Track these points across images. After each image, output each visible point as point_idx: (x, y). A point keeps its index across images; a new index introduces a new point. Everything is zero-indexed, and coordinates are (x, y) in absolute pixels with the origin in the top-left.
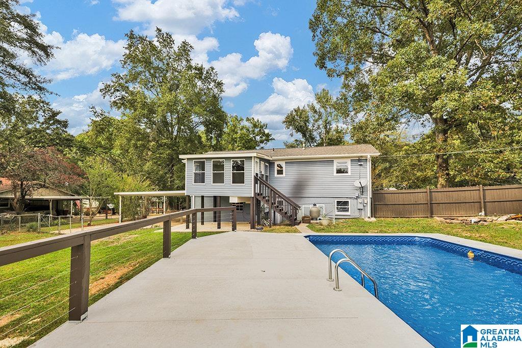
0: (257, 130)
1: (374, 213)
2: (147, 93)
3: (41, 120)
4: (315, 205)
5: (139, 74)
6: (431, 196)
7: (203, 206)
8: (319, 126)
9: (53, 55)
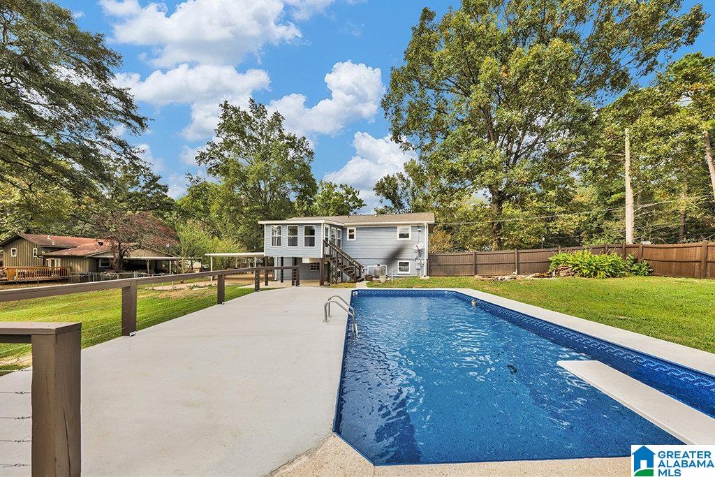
0: (350, 196)
1: (429, 272)
2: (241, 160)
3: (142, 184)
4: (379, 265)
5: (233, 142)
6: (476, 257)
7: (282, 265)
8: (407, 193)
9: (147, 126)
